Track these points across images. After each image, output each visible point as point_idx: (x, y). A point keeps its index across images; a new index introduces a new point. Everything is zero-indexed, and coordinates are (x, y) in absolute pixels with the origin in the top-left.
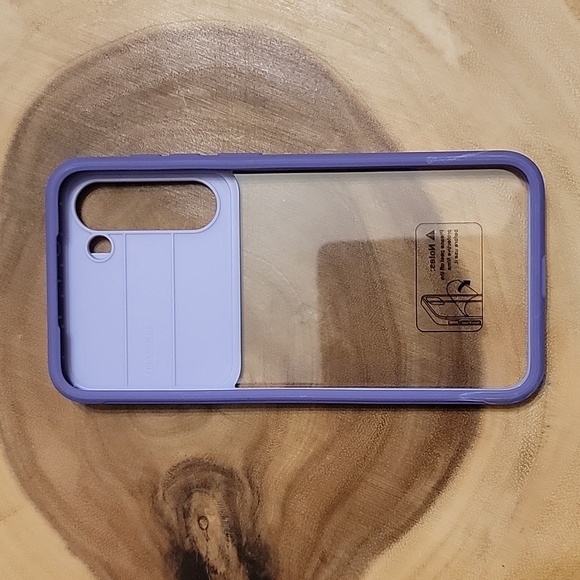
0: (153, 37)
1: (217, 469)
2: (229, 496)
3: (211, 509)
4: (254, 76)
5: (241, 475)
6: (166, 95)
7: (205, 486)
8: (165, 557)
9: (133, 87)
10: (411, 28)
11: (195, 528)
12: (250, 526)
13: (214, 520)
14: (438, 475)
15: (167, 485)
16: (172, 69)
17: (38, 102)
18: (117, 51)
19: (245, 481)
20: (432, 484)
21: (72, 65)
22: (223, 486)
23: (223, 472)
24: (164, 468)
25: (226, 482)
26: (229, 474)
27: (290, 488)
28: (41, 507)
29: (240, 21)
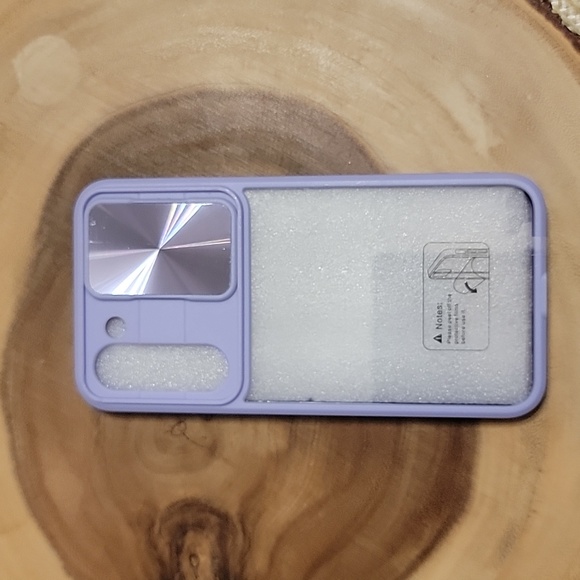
0: (201, 94)
1: (213, 511)
2: (222, 540)
3: (203, 551)
4: (293, 143)
5: (235, 519)
6: (206, 150)
7: (200, 526)
9: (176, 139)
10: (447, 115)
11: (185, 566)
12: (238, 570)
13: (205, 560)
14: (423, 544)
15: (164, 520)
17: (86, 143)
18: (166, 103)
19: (239, 527)
20: (417, 552)
21: (121, 111)
22: (217, 528)
23: (219, 515)
24: (163, 504)
25: (219, 525)
26: (224, 518)
27: (280, 539)
28: (43, 526)
29: (285, 88)
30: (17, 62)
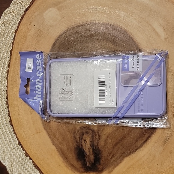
0: (91, 23)
1: (91, 129)
2: (92, 136)
3: (88, 139)
4: (114, 36)
5: (96, 132)
6: (92, 38)
7: (87, 133)
8: (75, 149)
9: (84, 35)
10: (154, 29)
11: (83, 143)
12: (96, 145)
13: (88, 142)
14: (145, 139)
15: (78, 131)
16: (94, 31)
17: (61, 36)
18: (82, 25)
19: (97, 133)
20: (143, 141)
21: (70, 27)
22: (91, 134)
23: (92, 130)
24: (78, 127)
25: (92, 133)
26: (93, 131)
27: (108, 137)
28: (47, 132)
29: (112, 22)
30: (44, 14)
